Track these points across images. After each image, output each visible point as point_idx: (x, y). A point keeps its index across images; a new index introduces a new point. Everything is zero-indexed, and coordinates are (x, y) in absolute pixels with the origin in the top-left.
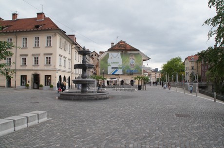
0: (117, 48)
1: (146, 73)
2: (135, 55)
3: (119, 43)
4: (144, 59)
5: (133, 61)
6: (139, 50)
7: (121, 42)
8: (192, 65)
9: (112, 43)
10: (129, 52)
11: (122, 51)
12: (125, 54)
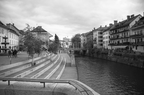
0: (35, 30)
1: (64, 42)
2: (45, 34)
3: (37, 28)
4: (50, 36)
5: (44, 37)
6: (47, 32)
7: (39, 27)
8: (84, 38)
9: (34, 28)
10: (42, 33)
11: (38, 32)
12: (40, 33)
